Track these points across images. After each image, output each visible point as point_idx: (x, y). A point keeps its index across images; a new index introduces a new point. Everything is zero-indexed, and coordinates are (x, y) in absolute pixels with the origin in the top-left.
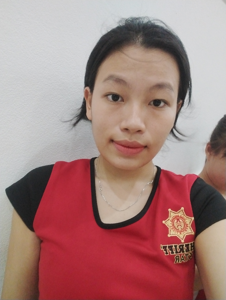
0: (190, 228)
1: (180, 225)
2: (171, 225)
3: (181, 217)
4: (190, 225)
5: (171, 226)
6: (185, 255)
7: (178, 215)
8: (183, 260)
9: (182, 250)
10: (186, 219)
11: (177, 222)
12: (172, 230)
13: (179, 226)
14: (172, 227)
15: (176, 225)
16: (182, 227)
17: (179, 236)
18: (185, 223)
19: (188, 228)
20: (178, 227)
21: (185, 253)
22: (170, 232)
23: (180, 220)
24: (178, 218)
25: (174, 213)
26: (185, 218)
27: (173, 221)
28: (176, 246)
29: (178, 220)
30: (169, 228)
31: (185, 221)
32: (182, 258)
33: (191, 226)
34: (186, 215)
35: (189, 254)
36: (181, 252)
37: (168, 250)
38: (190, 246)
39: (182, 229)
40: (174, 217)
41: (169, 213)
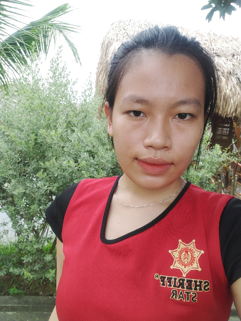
0: (197, 263)
4: (197, 259)
5: (177, 258)
7: (188, 248)
10: (195, 252)
11: (185, 254)
12: (177, 263)
14: (178, 259)
16: (189, 261)
17: (182, 270)
19: (195, 262)
21: (185, 291)
23: (189, 253)
24: (186, 250)
25: (184, 245)
30: (174, 260)
34: (195, 248)
35: (191, 294)
36: (180, 287)
37: (166, 281)
38: (193, 284)
39: (188, 262)
40: (183, 248)
41: (179, 244)
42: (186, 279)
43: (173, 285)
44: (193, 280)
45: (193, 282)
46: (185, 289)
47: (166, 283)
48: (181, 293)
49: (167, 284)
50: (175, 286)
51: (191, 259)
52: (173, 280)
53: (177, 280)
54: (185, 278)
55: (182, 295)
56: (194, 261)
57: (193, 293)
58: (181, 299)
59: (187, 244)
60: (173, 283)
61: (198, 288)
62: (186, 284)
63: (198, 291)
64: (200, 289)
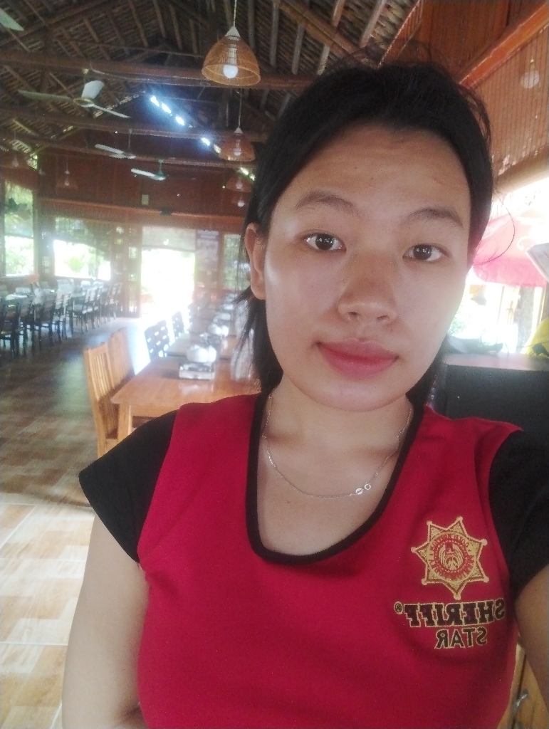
0: (478, 567)
1: (454, 559)
2: (432, 558)
3: (457, 540)
4: (476, 559)
5: (432, 561)
6: (465, 631)
7: (450, 535)
8: (459, 641)
9: (455, 617)
10: (468, 543)
11: (447, 550)
12: (433, 571)
13: (450, 562)
14: (433, 563)
15: (443, 558)
17: (449, 586)
18: (465, 555)
19: (474, 565)
20: (447, 563)
21: (464, 627)
22: (428, 574)
23: (455, 547)
24: (448, 542)
25: (440, 530)
26: (467, 541)
27: (436, 550)
28: (439, 608)
29: (449, 546)
30: (427, 566)
31: (467, 549)
32: (456, 639)
33: (480, 560)
34: (467, 536)
35: (476, 631)
36: (451, 623)
37: (420, 615)
38: (477, 610)
39: (457, 567)
40: (439, 538)
41: (429, 530)
43: (436, 621)
45: (477, 608)
47: (420, 617)
49: (423, 621)
51: (464, 560)
52: (434, 609)
53: (444, 609)
54: (458, 601)
55: (458, 637)
56: (471, 564)
58: (457, 646)
59: (446, 527)
60: (435, 618)
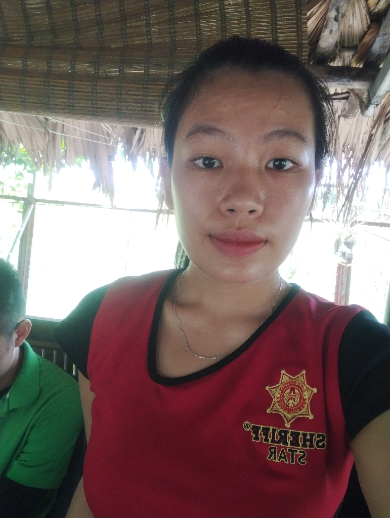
0: (308, 408)
1: (294, 399)
2: (279, 396)
4: (308, 402)
7: (295, 382)
10: (305, 390)
12: (277, 404)
16: (296, 403)
17: (285, 417)
19: (306, 407)
22: (273, 407)
25: (289, 377)
26: (305, 388)
30: (274, 400)
31: (303, 393)
33: (310, 404)
34: (306, 384)
36: (280, 443)
39: (294, 405)
40: (287, 383)
41: (282, 376)
42: (290, 431)
44: (301, 432)
45: (301, 436)
46: (289, 446)
47: (261, 435)
48: (283, 451)
50: (273, 441)
51: (300, 401)
55: (284, 454)
56: (304, 405)
57: (300, 452)
58: (283, 461)
61: (308, 443)
62: (291, 438)
63: (308, 448)
64: (311, 445)
